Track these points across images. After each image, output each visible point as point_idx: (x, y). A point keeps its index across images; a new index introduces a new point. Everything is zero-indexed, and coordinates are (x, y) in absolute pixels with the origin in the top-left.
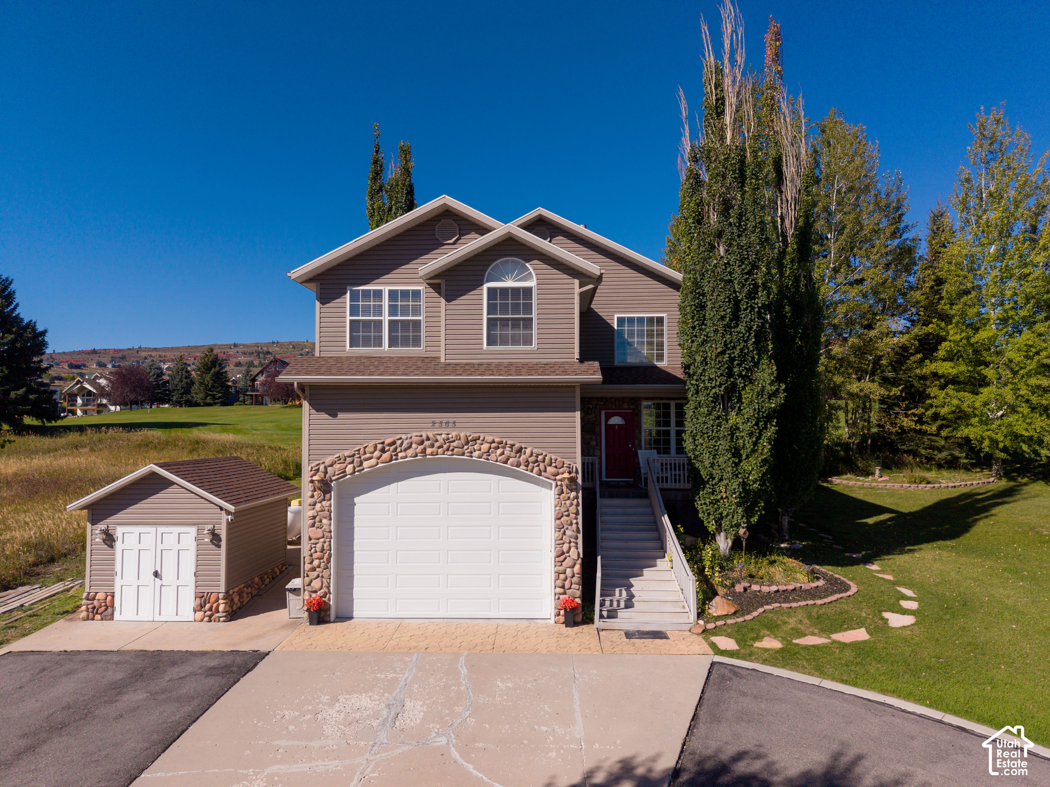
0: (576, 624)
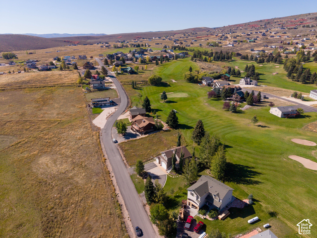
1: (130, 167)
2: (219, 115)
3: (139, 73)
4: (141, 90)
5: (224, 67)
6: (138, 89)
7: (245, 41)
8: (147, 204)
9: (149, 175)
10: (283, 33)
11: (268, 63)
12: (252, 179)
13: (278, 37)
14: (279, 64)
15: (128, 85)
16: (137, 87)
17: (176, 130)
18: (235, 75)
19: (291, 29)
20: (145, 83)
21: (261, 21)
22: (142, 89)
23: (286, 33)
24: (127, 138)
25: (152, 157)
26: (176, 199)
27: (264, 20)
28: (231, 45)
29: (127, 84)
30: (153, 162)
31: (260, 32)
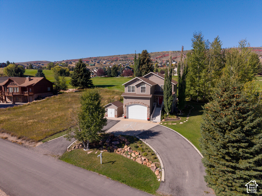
0: (149, 121)
1: (40, 144)
13: (109, 64)
23: (112, 62)
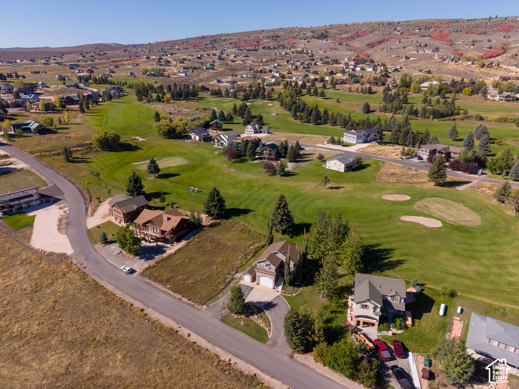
1: (204, 307)
2: (267, 183)
3: (59, 131)
4: (87, 162)
5: (197, 109)
6: (79, 162)
7: (200, 68)
8: (293, 353)
9: (254, 306)
10: (245, 57)
11: (255, 100)
12: (390, 259)
13: (241, 62)
14: (269, 100)
15: (53, 157)
16: (74, 158)
17: (228, 219)
18: (225, 120)
19: (251, 50)
20: (87, 149)
21: (203, 37)
22: (89, 160)
23: (248, 57)
24: (147, 259)
25: (230, 277)
26: (330, 325)
27: (207, 36)
28: (184, 75)
29: (49, 155)
30: (240, 283)
31: (213, 55)
